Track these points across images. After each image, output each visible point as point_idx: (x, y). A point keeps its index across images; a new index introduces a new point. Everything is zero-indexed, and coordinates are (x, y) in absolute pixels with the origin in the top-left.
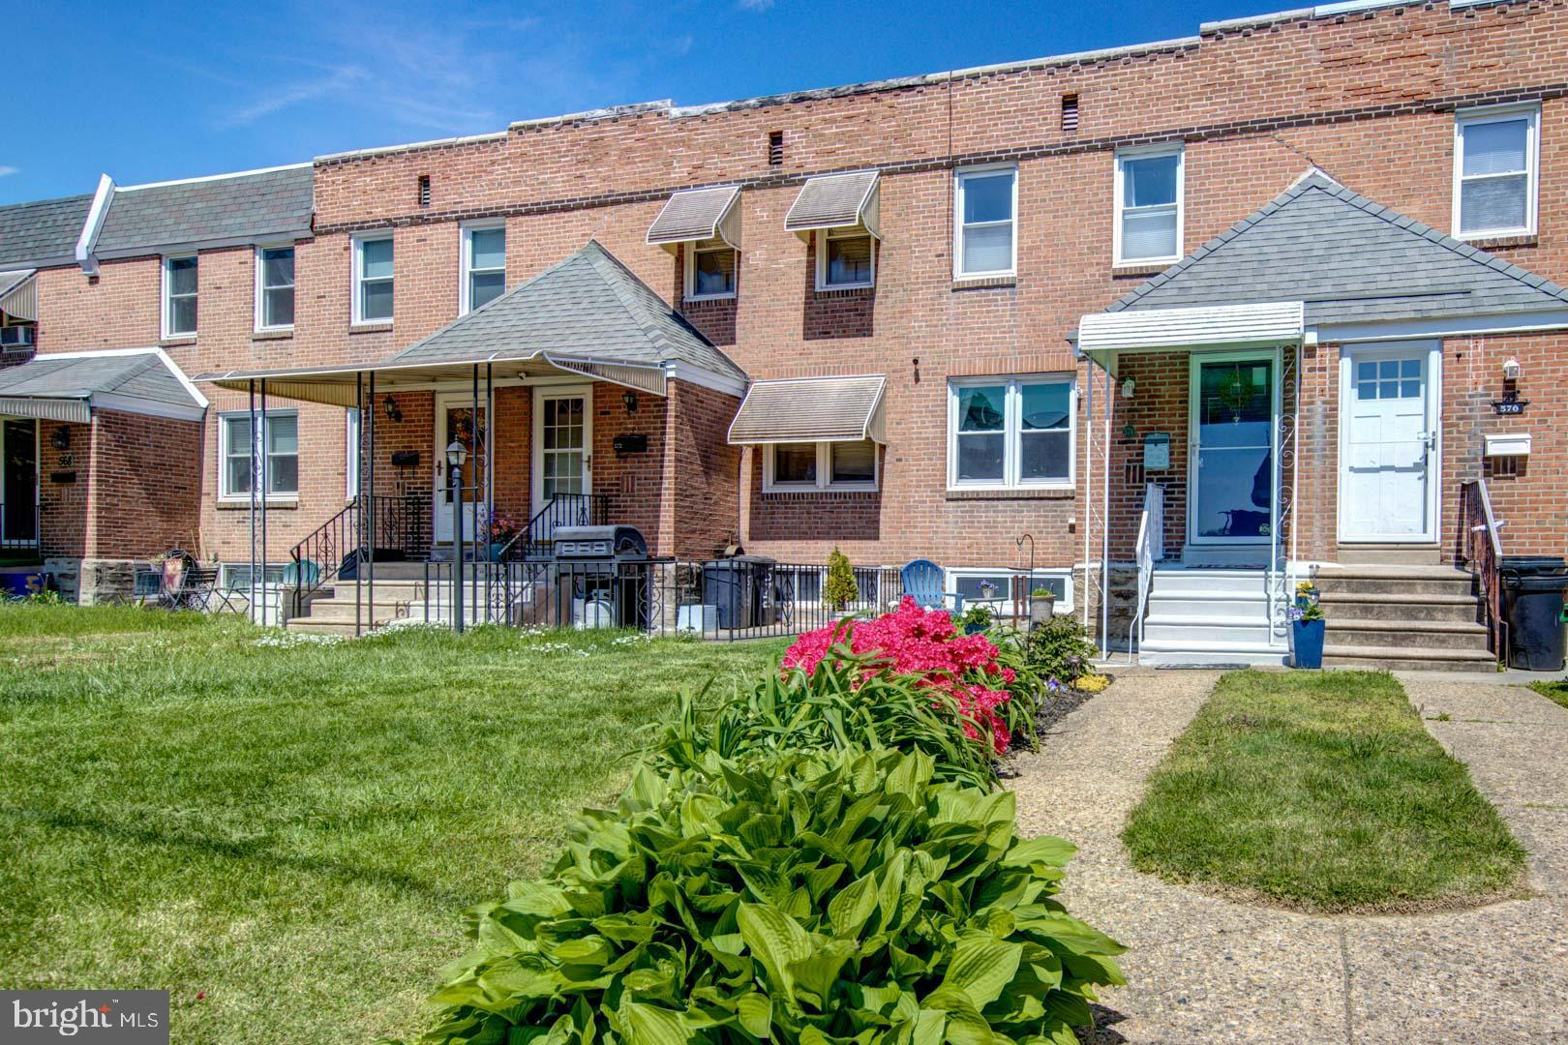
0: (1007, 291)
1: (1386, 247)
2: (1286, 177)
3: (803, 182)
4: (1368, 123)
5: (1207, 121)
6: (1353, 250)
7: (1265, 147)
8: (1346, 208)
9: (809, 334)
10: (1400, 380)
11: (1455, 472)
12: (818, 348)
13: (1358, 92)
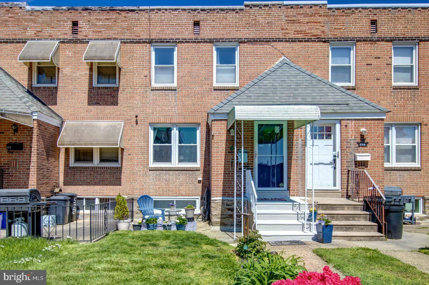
0: (173, 92)
1: (316, 87)
2: (275, 59)
3: (88, 42)
4: (302, 43)
5: (247, 36)
6: (305, 87)
7: (267, 47)
8: (298, 72)
9: (90, 102)
10: (325, 133)
11: (345, 166)
12: (95, 109)
13: (298, 32)
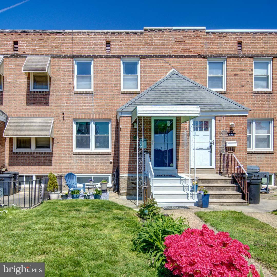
0: (91, 95)
1: (197, 91)
2: (167, 70)
3: (25, 57)
4: (187, 59)
5: (146, 53)
6: (189, 91)
7: (161, 62)
8: (184, 80)
9: (28, 103)
10: (204, 126)
11: (219, 150)
12: (31, 108)
13: (184, 50)
